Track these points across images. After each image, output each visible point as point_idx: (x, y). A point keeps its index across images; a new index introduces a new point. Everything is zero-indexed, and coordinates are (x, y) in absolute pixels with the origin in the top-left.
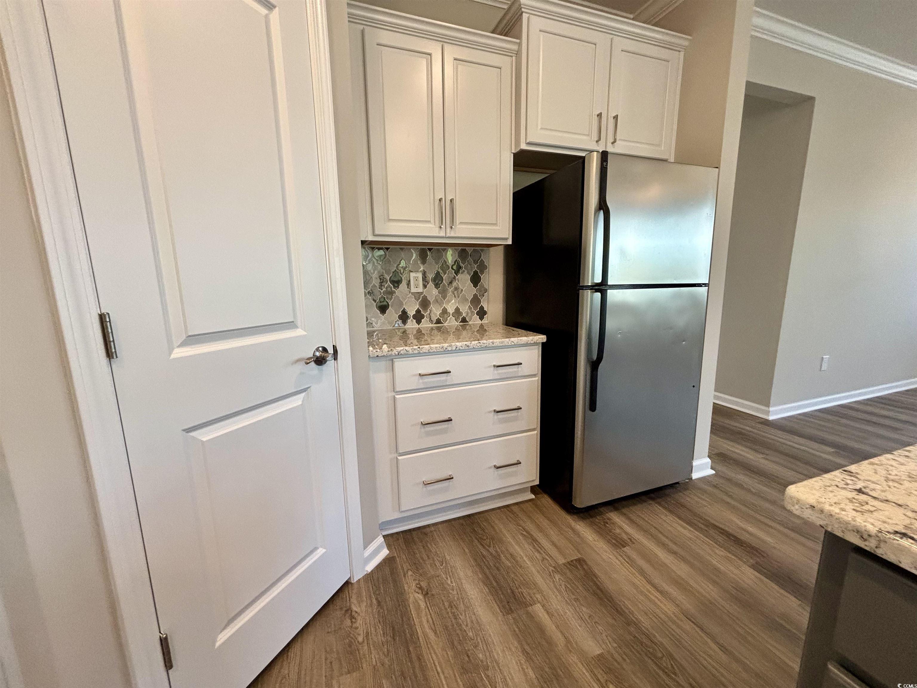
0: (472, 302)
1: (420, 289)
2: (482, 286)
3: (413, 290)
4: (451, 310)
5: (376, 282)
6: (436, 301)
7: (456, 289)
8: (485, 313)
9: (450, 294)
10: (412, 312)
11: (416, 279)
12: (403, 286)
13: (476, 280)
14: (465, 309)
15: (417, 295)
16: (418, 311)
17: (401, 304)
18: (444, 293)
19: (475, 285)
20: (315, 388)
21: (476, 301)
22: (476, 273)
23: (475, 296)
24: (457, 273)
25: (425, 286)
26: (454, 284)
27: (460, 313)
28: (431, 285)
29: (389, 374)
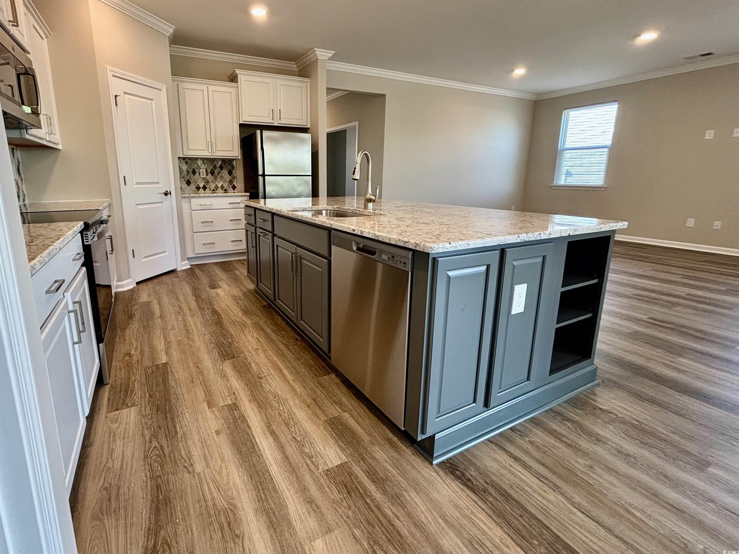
0: (229, 182)
1: (205, 176)
2: (233, 175)
3: (202, 176)
4: (220, 186)
5: (185, 173)
6: (212, 181)
7: (221, 176)
8: (236, 187)
9: (218, 179)
10: (201, 186)
11: (203, 172)
12: (197, 174)
13: (230, 173)
14: (226, 186)
15: (204, 179)
16: (204, 185)
17: (196, 182)
18: (216, 178)
19: (230, 175)
20: (164, 202)
21: (231, 182)
22: (230, 170)
23: (230, 180)
24: (221, 170)
25: (207, 175)
26: (220, 174)
27: (224, 187)
28: (210, 174)
29: (189, 204)
